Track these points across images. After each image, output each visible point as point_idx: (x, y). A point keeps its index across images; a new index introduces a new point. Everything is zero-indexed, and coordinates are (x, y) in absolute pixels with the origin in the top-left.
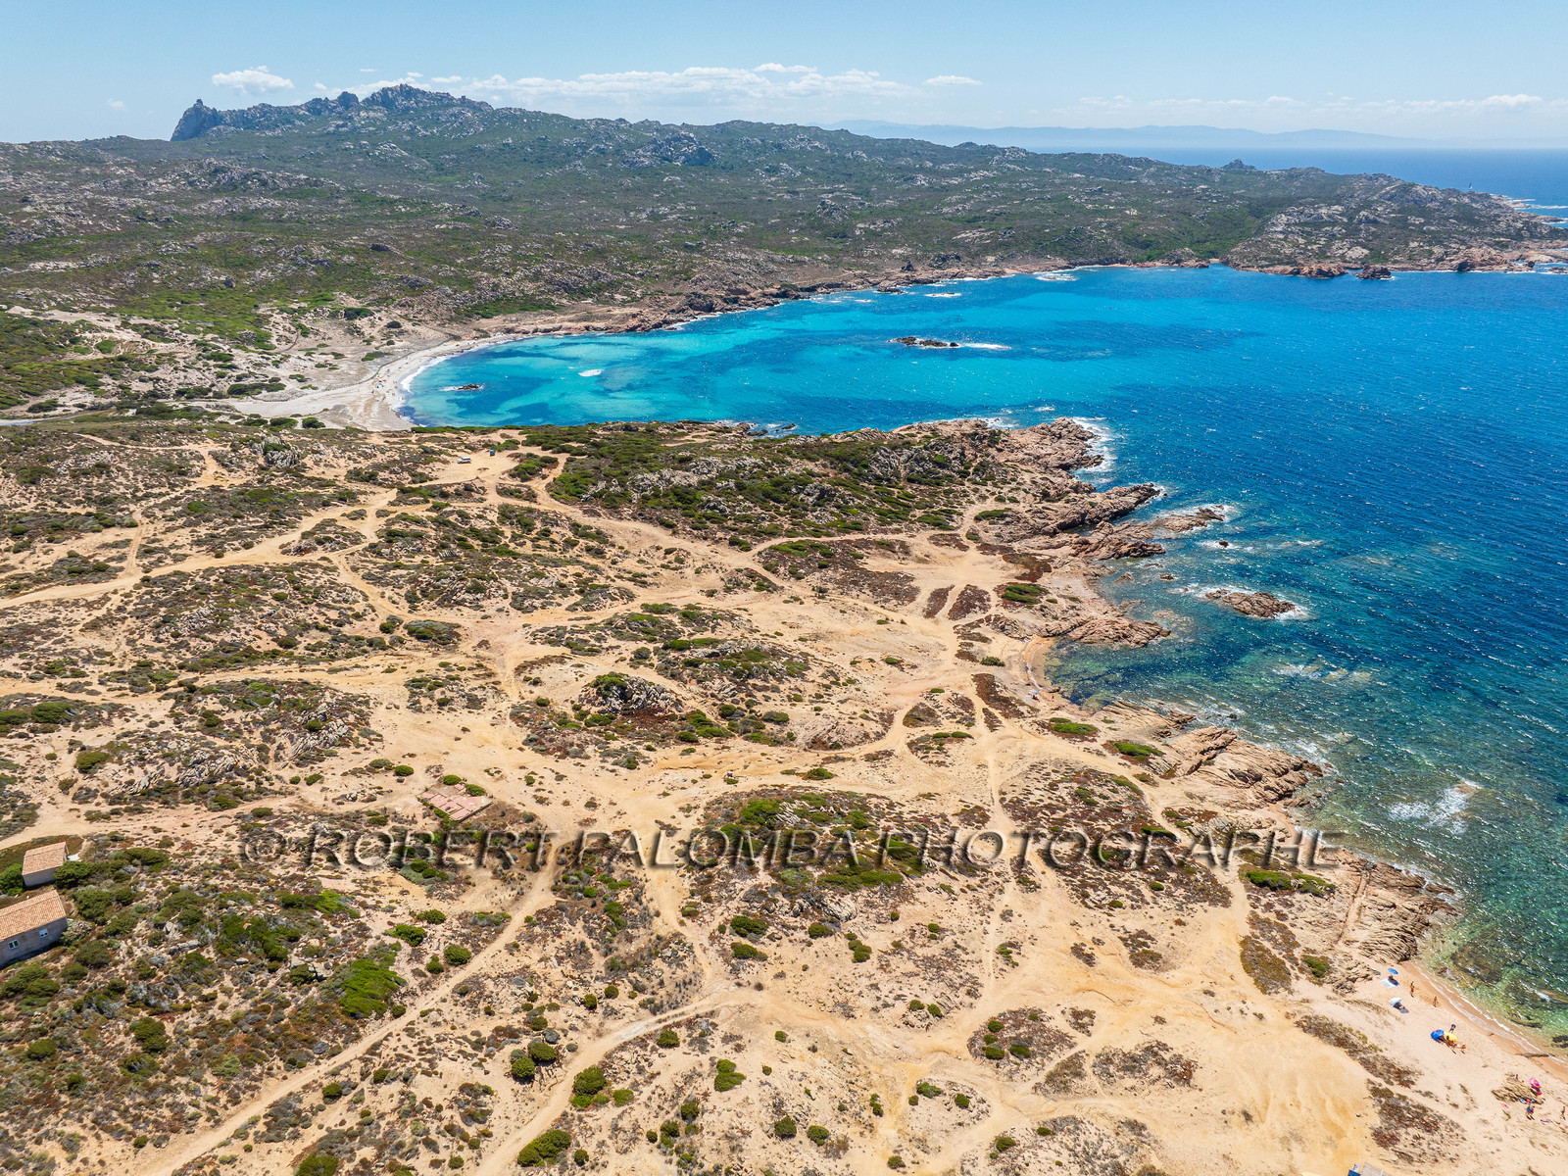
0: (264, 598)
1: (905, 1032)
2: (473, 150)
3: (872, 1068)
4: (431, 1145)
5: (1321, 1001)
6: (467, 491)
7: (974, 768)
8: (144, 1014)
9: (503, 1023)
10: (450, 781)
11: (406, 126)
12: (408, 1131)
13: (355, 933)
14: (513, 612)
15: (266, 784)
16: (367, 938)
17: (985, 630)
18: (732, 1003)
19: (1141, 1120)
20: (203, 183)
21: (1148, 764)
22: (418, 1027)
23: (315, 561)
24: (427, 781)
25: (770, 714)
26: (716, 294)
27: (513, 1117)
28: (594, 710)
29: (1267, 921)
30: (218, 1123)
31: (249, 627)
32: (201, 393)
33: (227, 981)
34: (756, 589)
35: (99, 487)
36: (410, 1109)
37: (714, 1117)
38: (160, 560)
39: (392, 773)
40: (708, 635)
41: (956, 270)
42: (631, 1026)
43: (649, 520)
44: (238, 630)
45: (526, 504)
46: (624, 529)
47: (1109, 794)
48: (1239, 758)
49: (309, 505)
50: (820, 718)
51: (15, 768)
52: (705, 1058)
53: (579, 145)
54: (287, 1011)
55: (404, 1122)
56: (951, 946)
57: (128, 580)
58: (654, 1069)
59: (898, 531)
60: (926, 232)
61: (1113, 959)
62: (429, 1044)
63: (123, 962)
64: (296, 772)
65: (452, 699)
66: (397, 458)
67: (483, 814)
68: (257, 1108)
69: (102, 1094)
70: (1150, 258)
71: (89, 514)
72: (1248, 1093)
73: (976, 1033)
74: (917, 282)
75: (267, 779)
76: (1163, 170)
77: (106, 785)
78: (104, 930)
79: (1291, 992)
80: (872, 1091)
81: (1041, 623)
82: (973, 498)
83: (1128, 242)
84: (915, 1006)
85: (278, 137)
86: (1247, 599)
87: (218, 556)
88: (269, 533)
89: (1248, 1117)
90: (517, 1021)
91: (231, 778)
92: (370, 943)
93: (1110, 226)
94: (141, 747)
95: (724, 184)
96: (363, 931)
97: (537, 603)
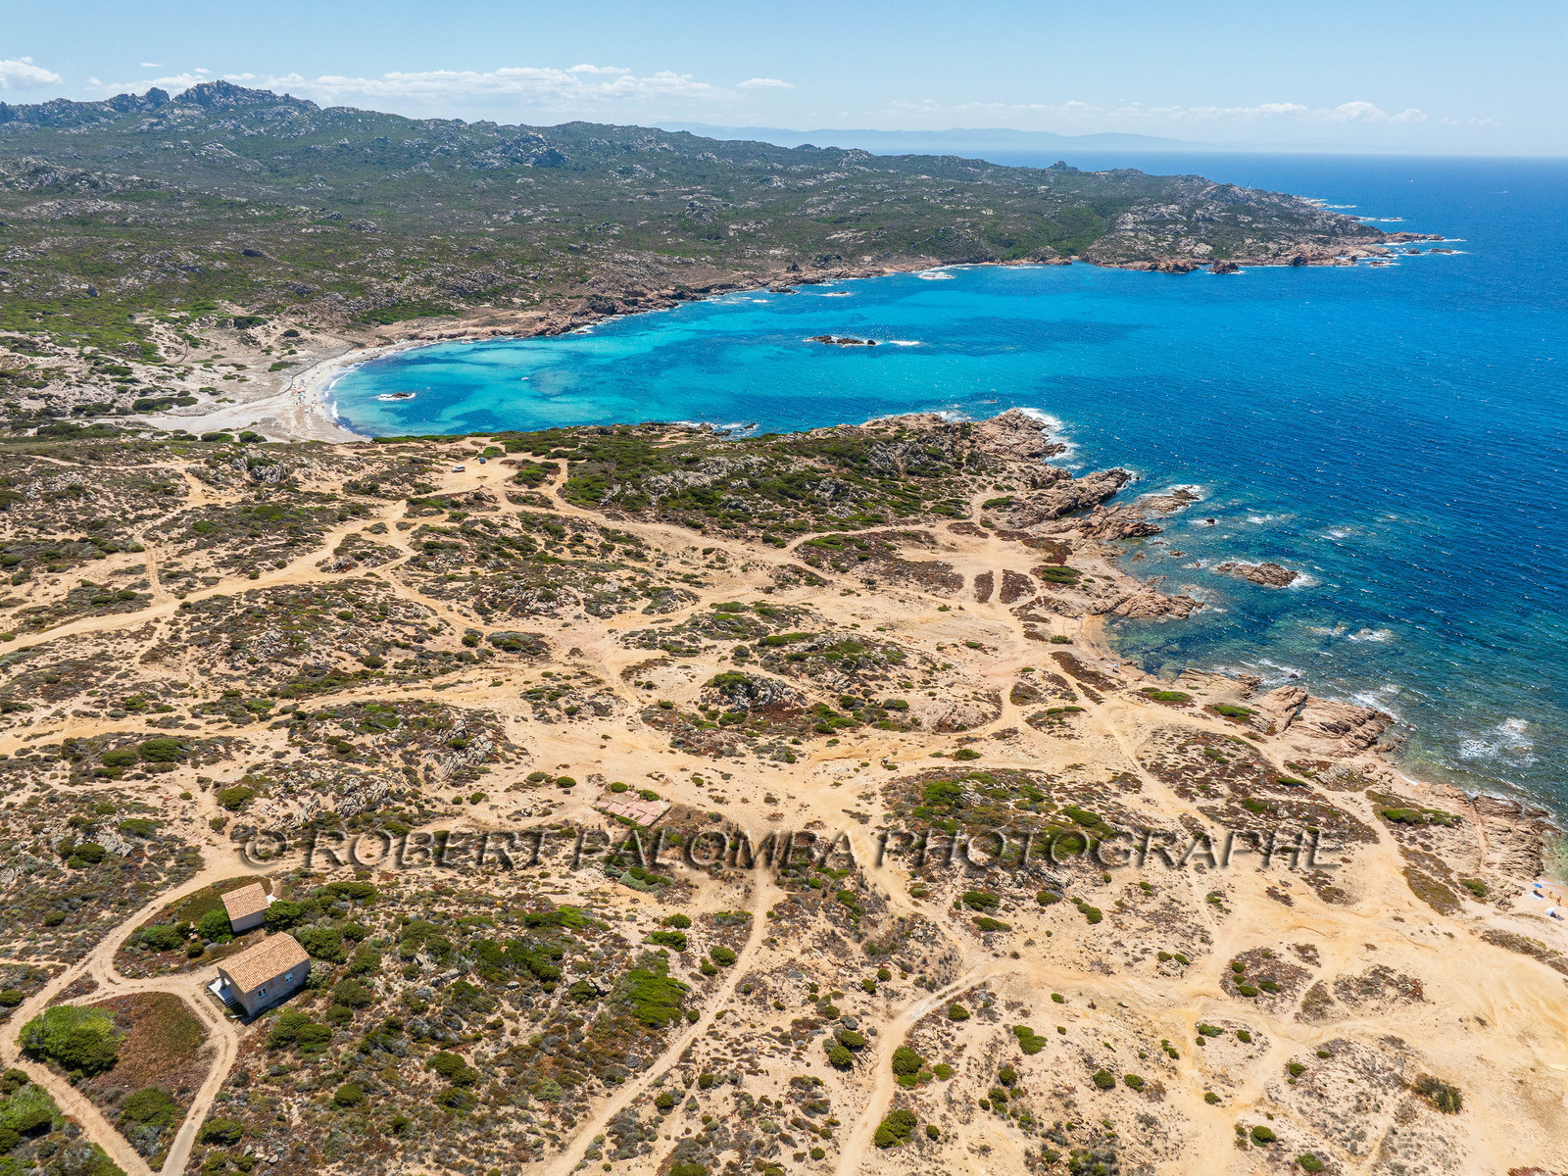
0: (329, 618)
1: (1163, 981)
2: (308, 151)
3: (1151, 1017)
4: (787, 1140)
5: (1490, 916)
6: (478, 499)
7: (1102, 738)
8: (435, 1048)
9: (798, 1016)
10: (618, 788)
11: (229, 125)
12: (758, 1130)
13: (614, 945)
14: (592, 618)
15: (428, 807)
16: (629, 948)
17: (1040, 611)
18: (998, 973)
19: (1397, 1035)
20: (22, 184)
21: (1251, 723)
22: (721, 1029)
23: (362, 578)
24: (593, 791)
25: (889, 701)
26: (616, 296)
27: (851, 1104)
28: (723, 709)
29: (1416, 852)
30: (563, 1147)
31: (328, 648)
32: (103, 409)
33: (506, 1006)
34: (807, 584)
35: (81, 511)
36: (750, 1109)
37: (1033, 1079)
38: (189, 585)
39: (554, 786)
40: (792, 630)
41: (839, 270)
42: (916, 1005)
43: (675, 522)
44: (319, 652)
45: (544, 511)
46: (652, 531)
47: (1234, 752)
48: (1320, 712)
49: (323, 521)
50: (937, 702)
51: (154, 811)
52: (999, 1026)
53: (422, 146)
54: (584, 1029)
55: (749, 1123)
56: (1167, 901)
57: (164, 606)
58: (958, 1042)
59: (917, 522)
60: (799, 233)
61: (1305, 897)
62: (739, 1044)
63: (385, 999)
64: (454, 793)
65: (579, 708)
66: (386, 468)
67: (668, 818)
68: (595, 1126)
69: (429, 1133)
70: (1016, 257)
71: (83, 541)
72: (1471, 1003)
73: (1225, 975)
74: (805, 282)
75: (427, 802)
76: (1001, 172)
77: (263, 822)
78: (347, 969)
79: (1464, 912)
80: (1160, 1038)
81: (1088, 602)
82: (974, 488)
83: (993, 241)
84: (1163, 957)
85: (84, 136)
86: (1256, 570)
87: (254, 577)
88: (296, 549)
89: (1482, 1023)
90: (810, 1012)
91: (389, 804)
92: (634, 953)
93: (973, 226)
94: (282, 779)
95: (579, 186)
96: (620, 941)
97: (613, 608)
